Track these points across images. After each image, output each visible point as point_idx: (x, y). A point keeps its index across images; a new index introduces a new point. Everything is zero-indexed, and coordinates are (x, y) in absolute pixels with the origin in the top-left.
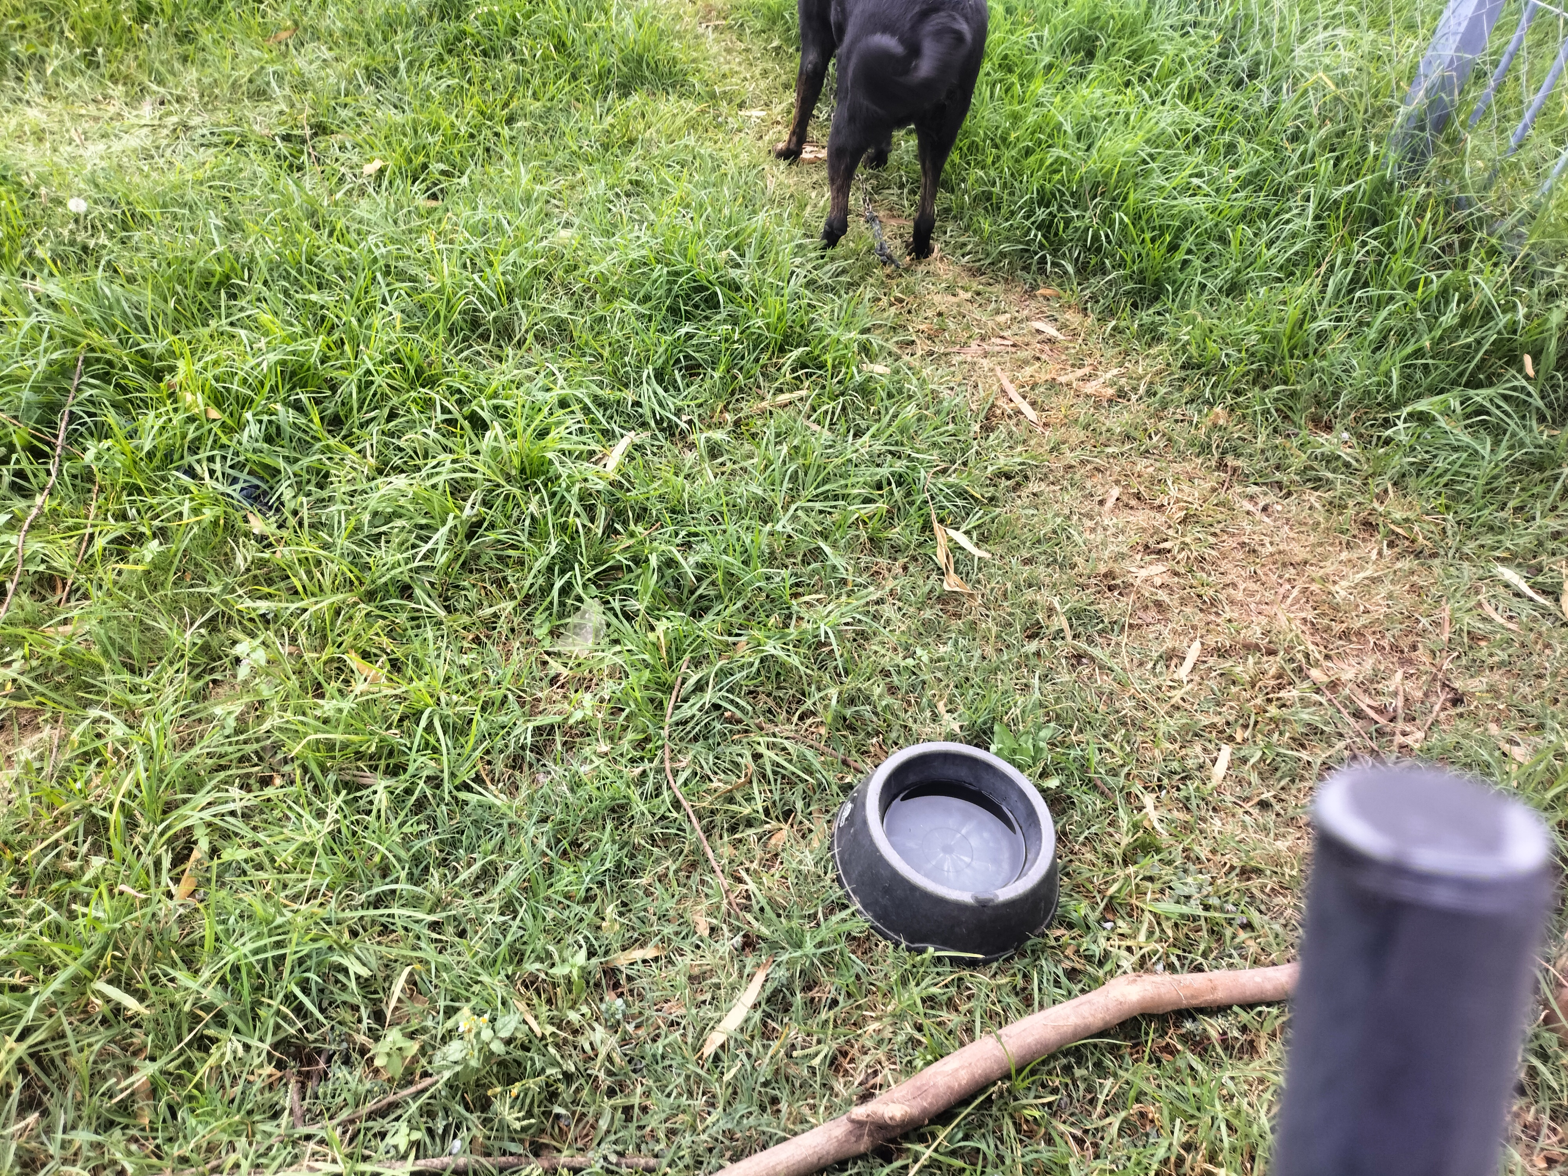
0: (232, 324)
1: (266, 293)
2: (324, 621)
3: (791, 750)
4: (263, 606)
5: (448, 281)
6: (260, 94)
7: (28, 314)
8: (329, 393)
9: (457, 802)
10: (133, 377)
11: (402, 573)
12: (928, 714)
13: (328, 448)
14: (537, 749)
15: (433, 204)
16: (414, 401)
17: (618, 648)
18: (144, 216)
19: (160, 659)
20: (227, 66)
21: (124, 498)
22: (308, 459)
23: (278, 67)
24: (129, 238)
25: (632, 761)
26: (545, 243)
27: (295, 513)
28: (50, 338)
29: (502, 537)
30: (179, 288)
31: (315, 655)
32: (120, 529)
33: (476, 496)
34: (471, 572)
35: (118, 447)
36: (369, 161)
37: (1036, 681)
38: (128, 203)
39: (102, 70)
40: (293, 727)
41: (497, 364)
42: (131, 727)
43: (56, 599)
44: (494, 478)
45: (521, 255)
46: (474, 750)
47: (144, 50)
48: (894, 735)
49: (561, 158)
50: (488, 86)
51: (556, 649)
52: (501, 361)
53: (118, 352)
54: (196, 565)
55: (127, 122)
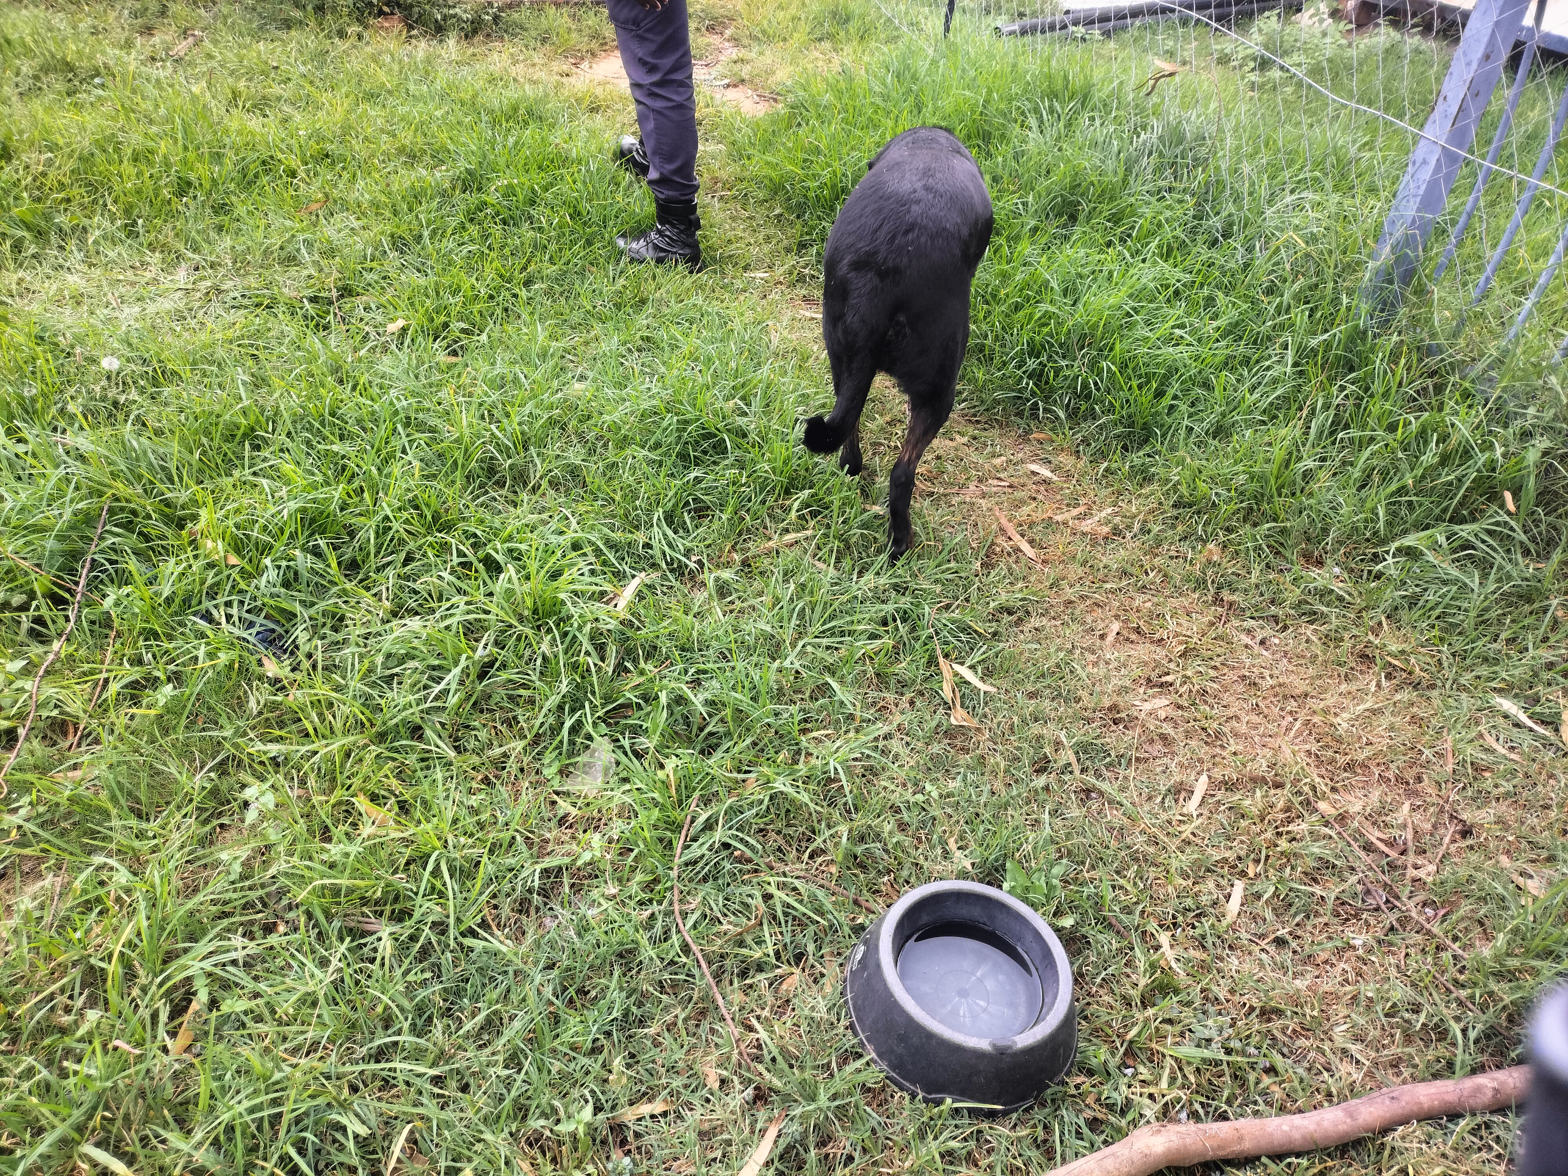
0: (255, 474)
1: (289, 444)
2: (334, 763)
3: (802, 891)
4: (274, 749)
5: (467, 432)
6: (291, 260)
7: (57, 466)
8: (347, 538)
9: (462, 948)
10: (156, 526)
11: (413, 714)
12: (939, 851)
13: (344, 590)
14: (544, 892)
15: (454, 359)
16: (431, 545)
17: (627, 787)
18: (174, 373)
19: (168, 803)
20: (259, 235)
21: (141, 643)
22: (325, 603)
23: (307, 236)
24: (159, 393)
25: (641, 903)
26: (559, 395)
27: (309, 656)
28: (77, 488)
29: (513, 677)
30: (204, 440)
31: (324, 798)
32: (135, 674)
33: (488, 637)
34: (482, 711)
35: (138, 593)
36: (392, 320)
37: (1046, 817)
38: (160, 361)
39: (141, 239)
40: (299, 872)
41: (512, 509)
42: (135, 874)
43: (68, 744)
44: (506, 618)
45: (537, 407)
46: (481, 894)
47: (183, 221)
48: (905, 873)
49: (575, 317)
50: (507, 251)
51: (565, 789)
52: (515, 506)
53: (142, 501)
54: (209, 708)
55: (162, 286)
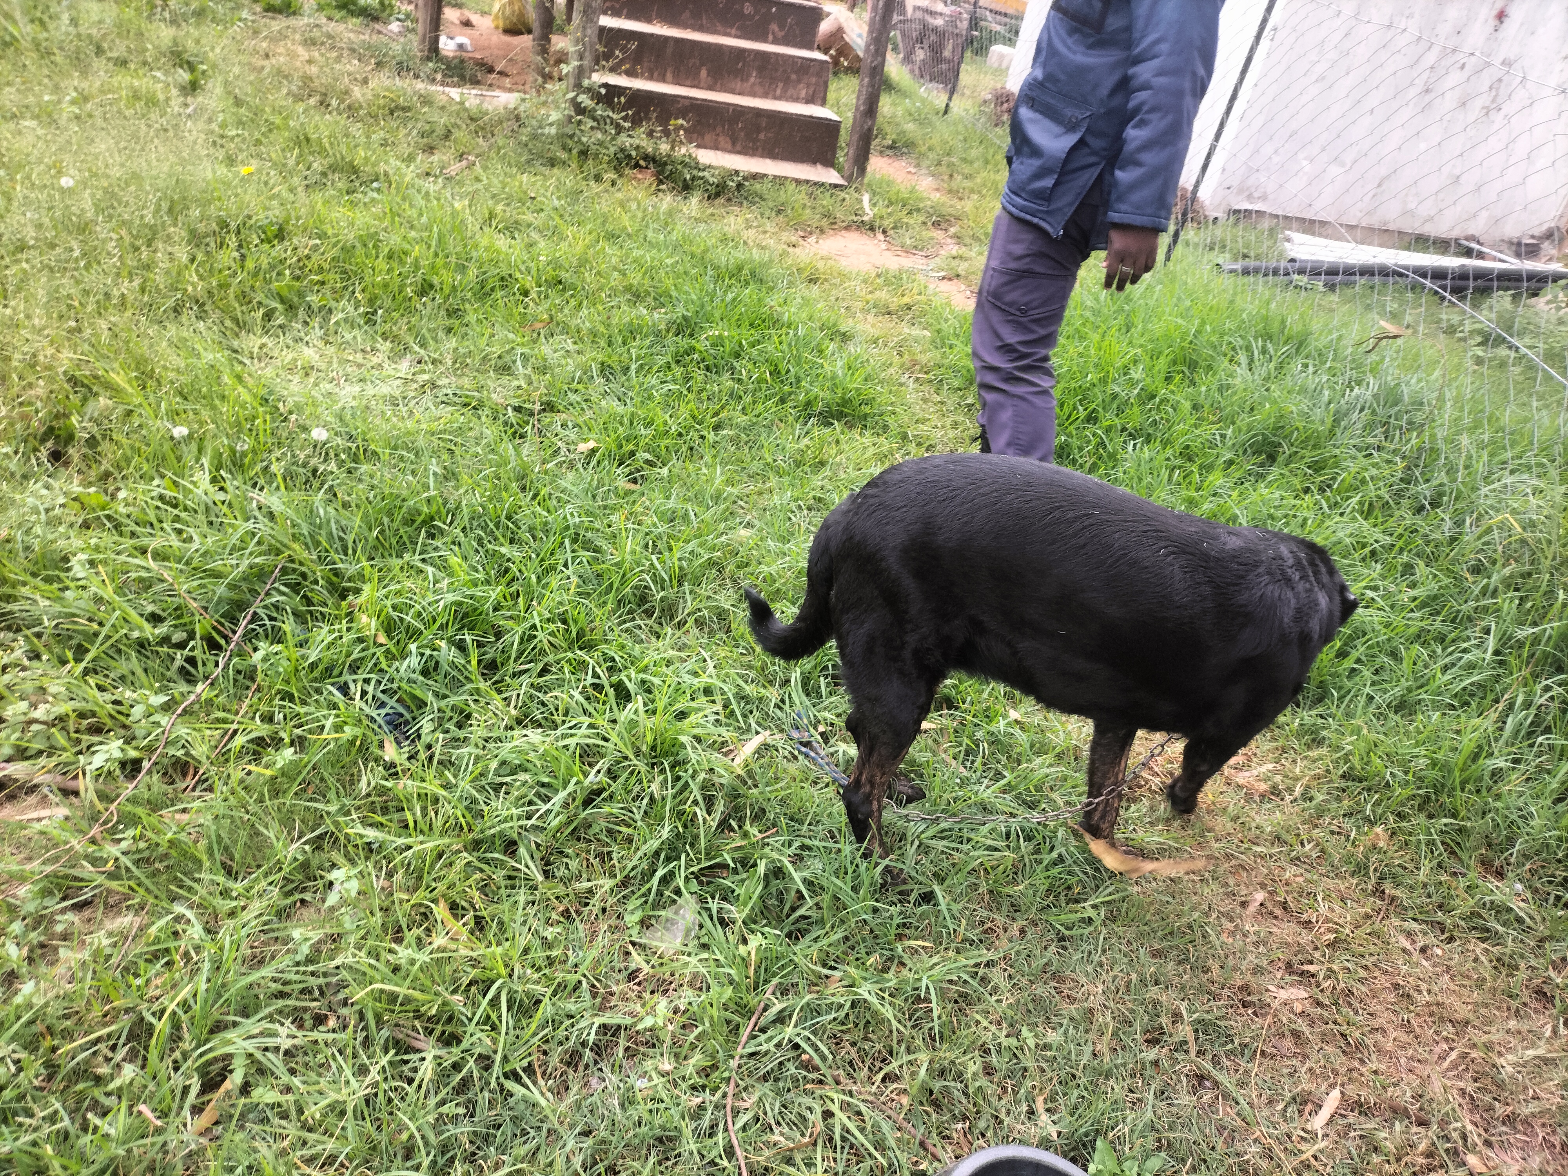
0: (424, 560)
1: (461, 537)
2: (424, 861)
3: (867, 1118)
4: (371, 834)
5: (628, 557)
6: (505, 369)
7: (247, 519)
8: (493, 639)
9: (502, 1091)
10: (320, 592)
11: (511, 828)
12: (1024, 1108)
13: (478, 691)
14: (597, 1049)
15: (632, 487)
16: (569, 661)
17: (706, 955)
18: (374, 453)
19: (259, 866)
20: (484, 341)
21: (277, 701)
22: (456, 698)
23: (526, 350)
24: (356, 469)
25: (693, 1088)
26: (723, 538)
27: (429, 747)
28: (259, 543)
29: (614, 811)
30: (386, 520)
31: (405, 897)
32: (261, 729)
33: (603, 764)
34: (579, 839)
35: (286, 653)
36: (585, 440)
37: (1150, 1097)
38: (364, 440)
39: (377, 327)
40: (363, 969)
41: (654, 639)
42: (209, 932)
43: (184, 785)
44: (624, 750)
45: (700, 545)
46: (534, 1035)
47: (417, 317)
48: (982, 1124)
49: (756, 466)
50: (704, 395)
51: (642, 941)
52: (658, 638)
53: (314, 567)
54: (322, 779)
55: (384, 372)
